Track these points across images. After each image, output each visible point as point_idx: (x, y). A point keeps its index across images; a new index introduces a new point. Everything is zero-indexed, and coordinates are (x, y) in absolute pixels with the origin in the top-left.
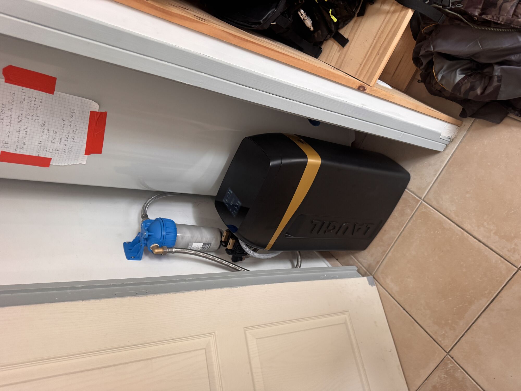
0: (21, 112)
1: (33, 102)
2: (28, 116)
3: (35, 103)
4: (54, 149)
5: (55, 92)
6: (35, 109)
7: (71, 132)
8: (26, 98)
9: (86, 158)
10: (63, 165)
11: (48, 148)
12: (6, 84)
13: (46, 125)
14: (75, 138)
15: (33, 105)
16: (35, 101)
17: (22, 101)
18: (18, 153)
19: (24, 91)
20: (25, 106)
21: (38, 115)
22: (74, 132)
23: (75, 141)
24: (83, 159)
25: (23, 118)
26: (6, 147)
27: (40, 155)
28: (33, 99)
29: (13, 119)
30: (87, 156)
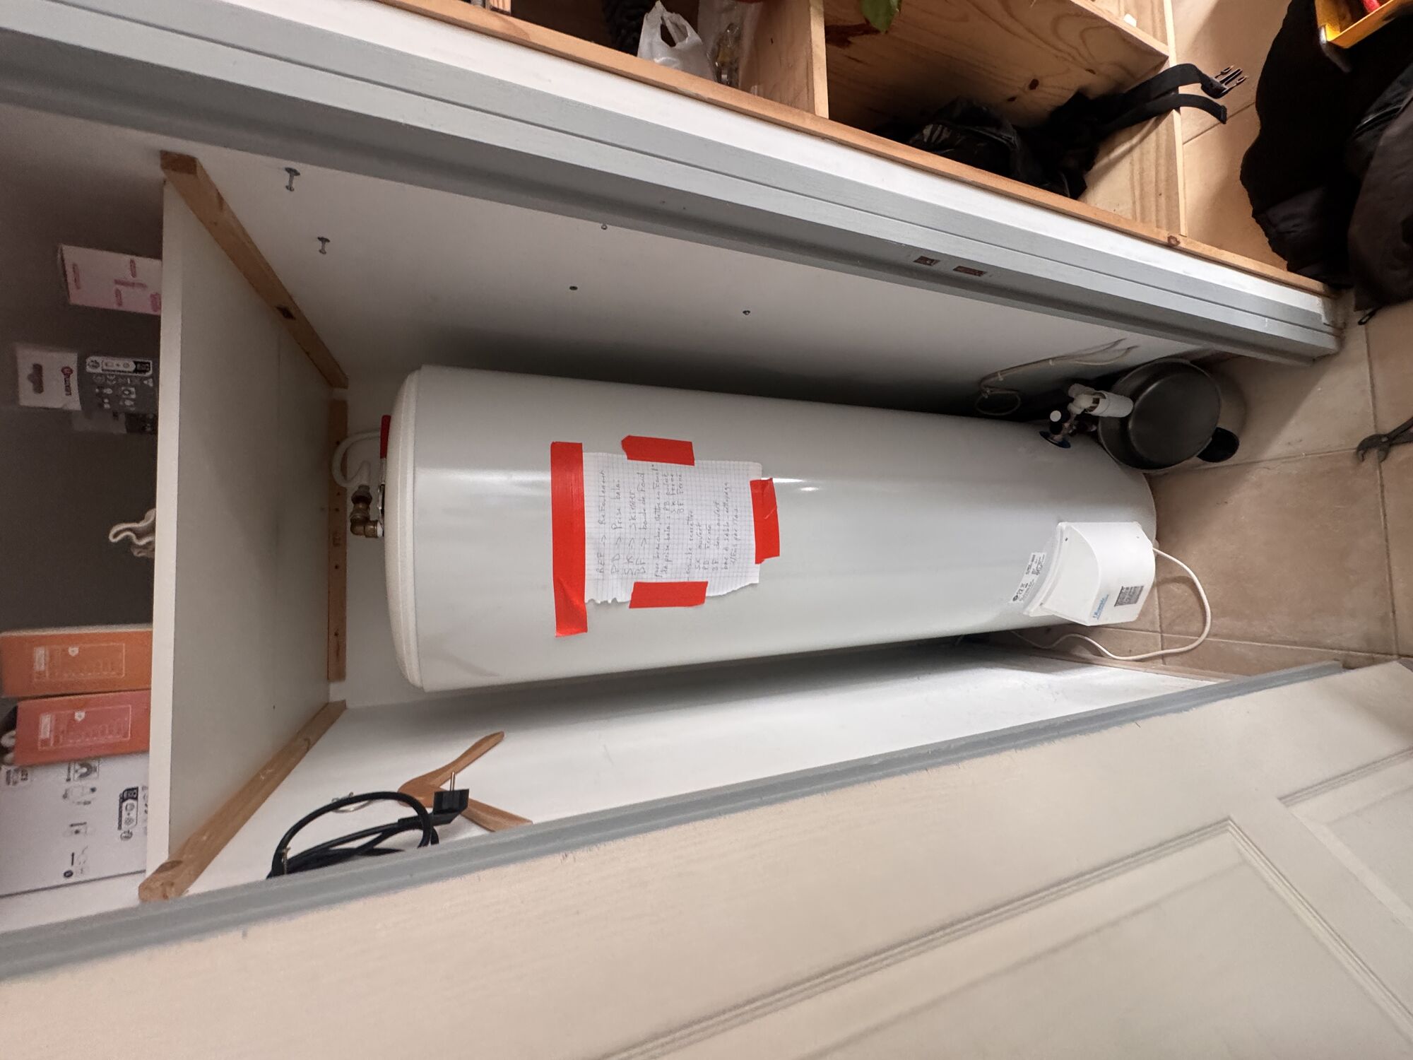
0: (658, 501)
1: (670, 482)
2: (667, 507)
3: (674, 483)
4: (710, 562)
5: (695, 462)
6: (675, 492)
7: (730, 523)
8: (660, 478)
9: (758, 570)
10: (725, 593)
11: (702, 561)
12: (630, 461)
13: (695, 517)
14: (738, 533)
15: (670, 487)
16: (672, 480)
17: (655, 482)
18: (659, 580)
19: (655, 467)
20: (661, 491)
21: (681, 502)
22: (735, 522)
23: (738, 537)
24: (754, 573)
25: (662, 511)
26: (642, 570)
27: (691, 580)
28: (670, 477)
29: (647, 515)
30: (759, 565)
